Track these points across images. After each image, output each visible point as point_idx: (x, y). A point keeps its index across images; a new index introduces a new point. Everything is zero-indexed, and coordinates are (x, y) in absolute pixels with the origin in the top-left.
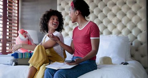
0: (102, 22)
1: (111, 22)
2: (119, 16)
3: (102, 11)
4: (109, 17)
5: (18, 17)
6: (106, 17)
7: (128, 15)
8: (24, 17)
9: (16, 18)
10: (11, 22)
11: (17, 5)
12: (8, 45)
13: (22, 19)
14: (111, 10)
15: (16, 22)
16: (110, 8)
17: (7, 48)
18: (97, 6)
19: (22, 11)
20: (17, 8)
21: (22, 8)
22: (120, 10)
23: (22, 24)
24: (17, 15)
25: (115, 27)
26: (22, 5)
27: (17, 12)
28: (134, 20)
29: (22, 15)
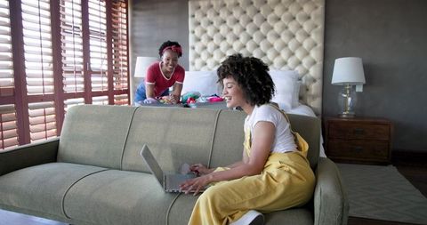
0: (258, 46)
1: (272, 46)
2: (284, 38)
3: (259, 29)
4: (270, 39)
5: (127, 35)
6: (265, 37)
7: (298, 38)
8: (137, 34)
9: (125, 37)
10: (116, 43)
11: (125, 16)
12: (114, 79)
13: (133, 37)
14: (272, 28)
15: (125, 42)
16: (271, 24)
17: (115, 84)
18: (252, 21)
19: (132, 26)
20: (125, 21)
21: (132, 21)
22: (287, 28)
23: (134, 45)
24: (125, 32)
25: (278, 54)
26: (133, 15)
27: (125, 27)
28: (306, 44)
29: (133, 31)
